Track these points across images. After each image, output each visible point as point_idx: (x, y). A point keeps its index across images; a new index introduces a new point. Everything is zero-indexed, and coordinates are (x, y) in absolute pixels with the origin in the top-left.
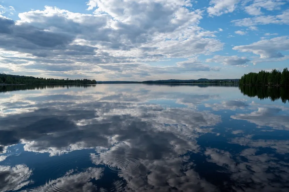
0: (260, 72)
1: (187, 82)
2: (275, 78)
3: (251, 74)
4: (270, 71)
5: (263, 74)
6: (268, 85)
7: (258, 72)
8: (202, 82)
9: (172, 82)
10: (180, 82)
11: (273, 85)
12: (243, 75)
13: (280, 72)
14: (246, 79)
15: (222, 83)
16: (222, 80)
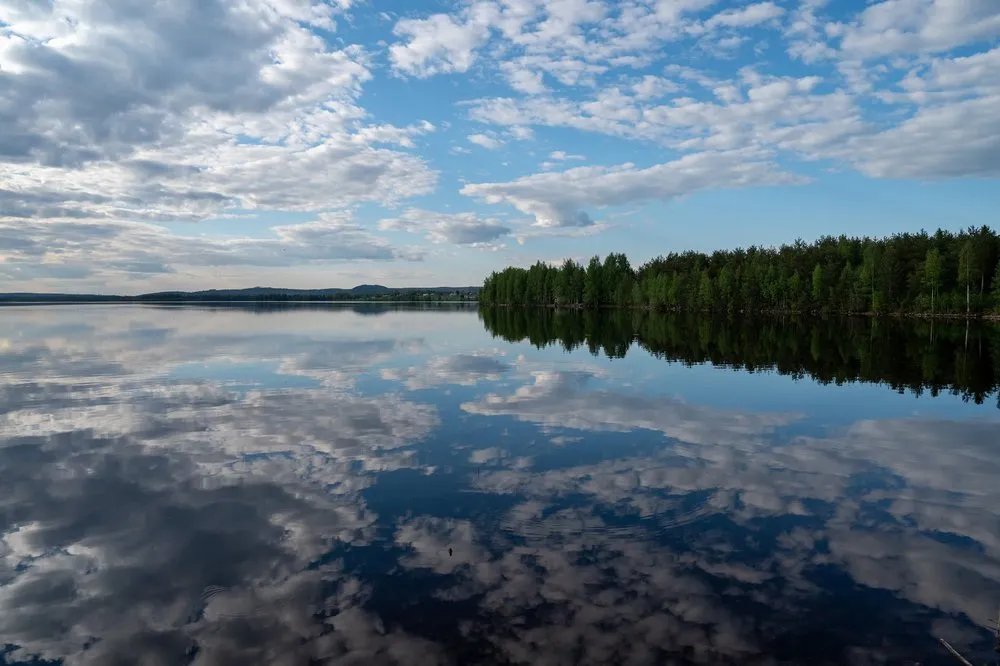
0: (533, 267)
1: (316, 298)
2: (570, 285)
3: (510, 273)
4: (558, 264)
5: (541, 272)
6: (553, 306)
7: (527, 268)
8: (368, 296)
9: (261, 298)
10: (290, 298)
11: (566, 306)
12: (489, 275)
13: (582, 269)
14: (498, 286)
15: (429, 299)
16: (429, 291)
